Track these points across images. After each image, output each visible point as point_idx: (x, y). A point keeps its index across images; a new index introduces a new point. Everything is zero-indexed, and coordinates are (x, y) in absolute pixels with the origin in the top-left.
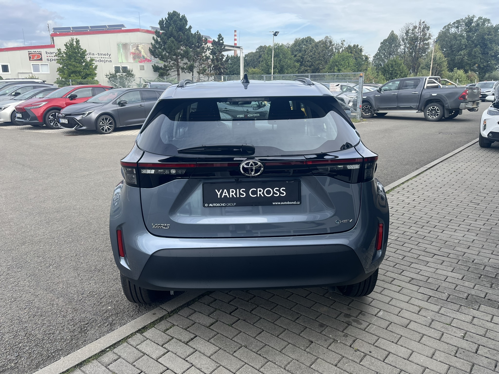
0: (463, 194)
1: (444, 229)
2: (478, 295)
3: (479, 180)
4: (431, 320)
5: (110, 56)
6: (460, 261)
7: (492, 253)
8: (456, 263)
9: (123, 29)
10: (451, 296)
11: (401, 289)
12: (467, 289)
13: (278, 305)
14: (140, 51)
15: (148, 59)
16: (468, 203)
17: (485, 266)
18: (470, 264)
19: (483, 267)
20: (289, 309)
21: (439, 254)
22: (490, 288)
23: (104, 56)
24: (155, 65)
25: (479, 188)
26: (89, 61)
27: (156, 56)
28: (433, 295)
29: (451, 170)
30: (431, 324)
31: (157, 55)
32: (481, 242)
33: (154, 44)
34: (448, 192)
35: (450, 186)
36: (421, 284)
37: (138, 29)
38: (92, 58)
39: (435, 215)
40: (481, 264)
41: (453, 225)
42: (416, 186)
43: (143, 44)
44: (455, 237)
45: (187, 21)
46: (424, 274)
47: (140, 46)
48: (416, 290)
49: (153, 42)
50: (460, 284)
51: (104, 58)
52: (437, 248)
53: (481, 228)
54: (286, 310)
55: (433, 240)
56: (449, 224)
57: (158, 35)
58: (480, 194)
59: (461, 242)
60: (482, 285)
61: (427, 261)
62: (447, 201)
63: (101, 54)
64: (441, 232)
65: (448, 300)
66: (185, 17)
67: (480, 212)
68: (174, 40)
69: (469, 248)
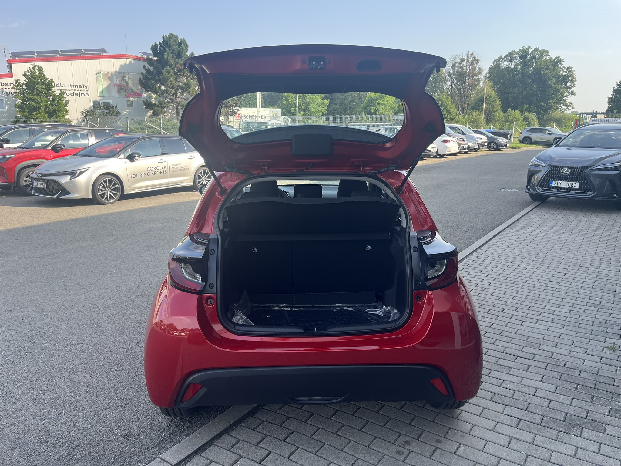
0: (539, 271)
1: (522, 319)
2: (577, 414)
3: (555, 250)
4: (526, 456)
5: (86, 88)
6: (549, 365)
7: (586, 353)
8: (544, 368)
9: (104, 54)
10: (545, 418)
11: (482, 410)
12: (563, 406)
13: (325, 444)
14: (127, 82)
15: (138, 93)
16: (546, 282)
17: (581, 371)
18: (561, 370)
19: (578, 373)
20: (340, 450)
21: (522, 356)
22: (590, 404)
23: (79, 89)
24: (147, 100)
25: (556, 262)
26: (58, 94)
27: (148, 89)
28: (523, 418)
29: (520, 237)
30: (526, 461)
31: (149, 87)
32: (570, 337)
33: (145, 74)
34: (520, 268)
35: (523, 260)
36: (506, 401)
37: (125, 54)
38: (62, 91)
39: (510, 300)
40: (575, 369)
41: (532, 313)
42: (482, 260)
43: (131, 74)
44: (538, 331)
45: (188, 46)
46: (508, 386)
47: (127, 76)
48: (501, 411)
49: (144, 72)
50: (554, 399)
51: (78, 90)
52: (519, 348)
53: (567, 317)
54: (337, 451)
55: (512, 335)
56: (528, 313)
57: (150, 63)
58: (558, 270)
59: (546, 338)
60: (580, 399)
61: (509, 367)
62: (521, 281)
63: (74, 86)
64: (520, 323)
65: (543, 424)
66: (185, 41)
67: (562, 295)
68: (170, 69)
69: (556, 346)
